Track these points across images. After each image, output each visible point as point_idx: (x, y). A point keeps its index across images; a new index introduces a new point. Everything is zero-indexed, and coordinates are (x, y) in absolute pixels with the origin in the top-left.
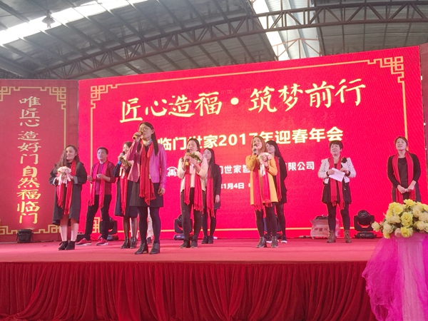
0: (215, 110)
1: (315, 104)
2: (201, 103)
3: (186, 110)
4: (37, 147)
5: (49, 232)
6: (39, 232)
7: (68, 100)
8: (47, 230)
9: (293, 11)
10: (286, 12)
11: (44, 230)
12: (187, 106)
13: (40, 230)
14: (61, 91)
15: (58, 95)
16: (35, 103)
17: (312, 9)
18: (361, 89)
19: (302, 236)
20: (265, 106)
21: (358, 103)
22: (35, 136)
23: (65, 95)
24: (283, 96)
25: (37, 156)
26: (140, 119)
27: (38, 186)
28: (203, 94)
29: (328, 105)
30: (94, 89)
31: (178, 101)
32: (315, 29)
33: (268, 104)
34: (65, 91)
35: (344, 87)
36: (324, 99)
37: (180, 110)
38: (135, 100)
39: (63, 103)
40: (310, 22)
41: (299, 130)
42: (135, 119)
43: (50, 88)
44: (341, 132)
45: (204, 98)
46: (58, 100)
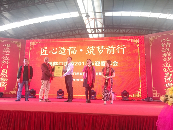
0: (74, 53)
1: (109, 53)
2: (69, 50)
3: (64, 52)
11: (8, 93)
14: (19, 43)
22: (8, 58)
25: (8, 65)
28: (70, 47)
31: (61, 49)
33: (93, 52)
35: (119, 48)
36: (112, 51)
38: (46, 48)
41: (103, 62)
42: (45, 54)
44: (117, 63)
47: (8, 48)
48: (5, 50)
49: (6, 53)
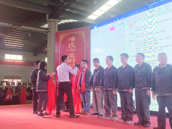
22: (73, 55)
23: (85, 34)
25: (74, 64)
43: (79, 32)
46: (82, 37)
47: (73, 42)
48: (70, 45)
49: (72, 48)
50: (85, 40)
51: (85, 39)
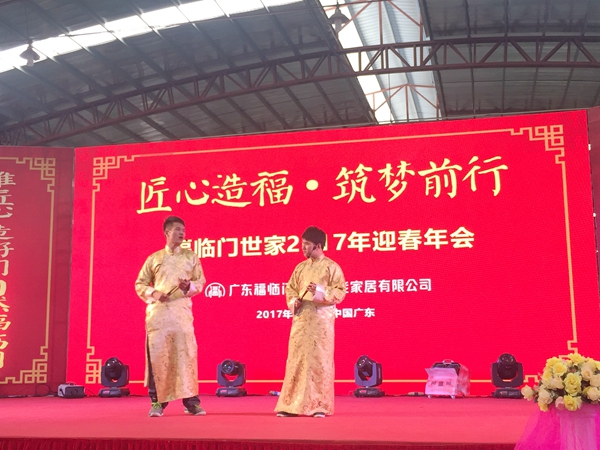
0: (283, 197)
1: (433, 192)
2: (261, 187)
3: (238, 196)
4: (7, 250)
5: (21, 382)
6: (6, 382)
7: (58, 177)
8: (18, 379)
9: (398, 46)
10: (388, 47)
11: (13, 378)
12: (240, 190)
13: (7, 379)
14: (47, 164)
15: (42, 169)
16: (7, 182)
17: (426, 44)
18: (501, 171)
19: (413, 393)
20: (358, 194)
21: (496, 192)
22: (4, 233)
23: (54, 170)
24: (385, 179)
25: (7, 262)
26: (168, 209)
27: (7, 310)
28: (265, 174)
29: (453, 195)
30: (98, 161)
31: (226, 183)
32: (430, 73)
33: (362, 191)
34: (54, 164)
35: (476, 168)
36: (446, 185)
37: (229, 197)
38: (162, 180)
39: (50, 182)
40: (423, 63)
41: (409, 231)
42: (160, 208)
43: (31, 159)
44: (472, 235)
45: (266, 179)
46: (42, 178)
47: (3, 187)
50: (51, 188)
51: (53, 185)
